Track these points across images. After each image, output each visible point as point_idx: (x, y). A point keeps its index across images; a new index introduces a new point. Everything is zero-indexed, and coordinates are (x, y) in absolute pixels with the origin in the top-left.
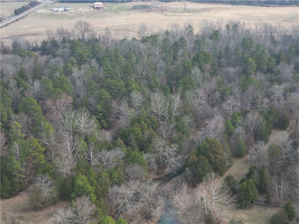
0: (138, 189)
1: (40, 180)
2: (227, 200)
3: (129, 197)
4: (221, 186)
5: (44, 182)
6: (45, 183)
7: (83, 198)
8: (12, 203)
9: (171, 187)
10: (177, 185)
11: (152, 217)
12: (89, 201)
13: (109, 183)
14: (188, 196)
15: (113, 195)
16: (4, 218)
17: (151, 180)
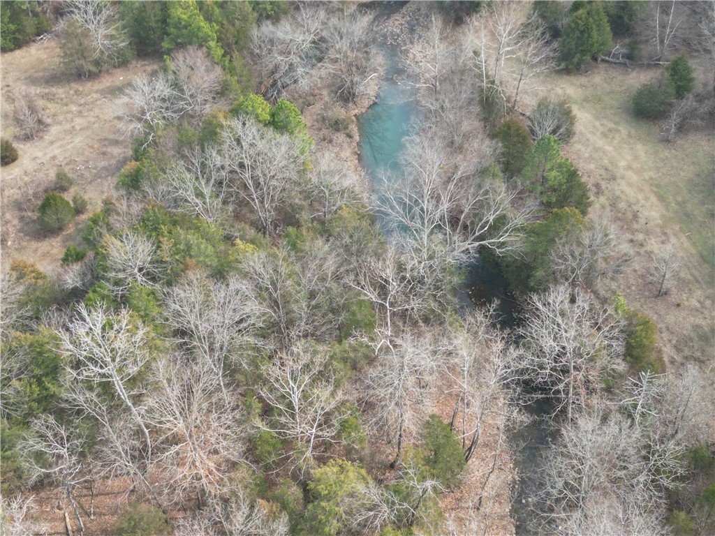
0: (322, 30)
1: (82, 6)
2: (535, 55)
3: (302, 50)
4: (523, 20)
5: (91, 12)
6: (94, 13)
7: (191, 52)
8: (23, 61)
9: (402, 24)
10: (416, 19)
11: (357, 96)
12: (206, 59)
13: (250, 16)
14: (442, 46)
15: (263, 45)
16: (9, 97)
17: (354, 8)
